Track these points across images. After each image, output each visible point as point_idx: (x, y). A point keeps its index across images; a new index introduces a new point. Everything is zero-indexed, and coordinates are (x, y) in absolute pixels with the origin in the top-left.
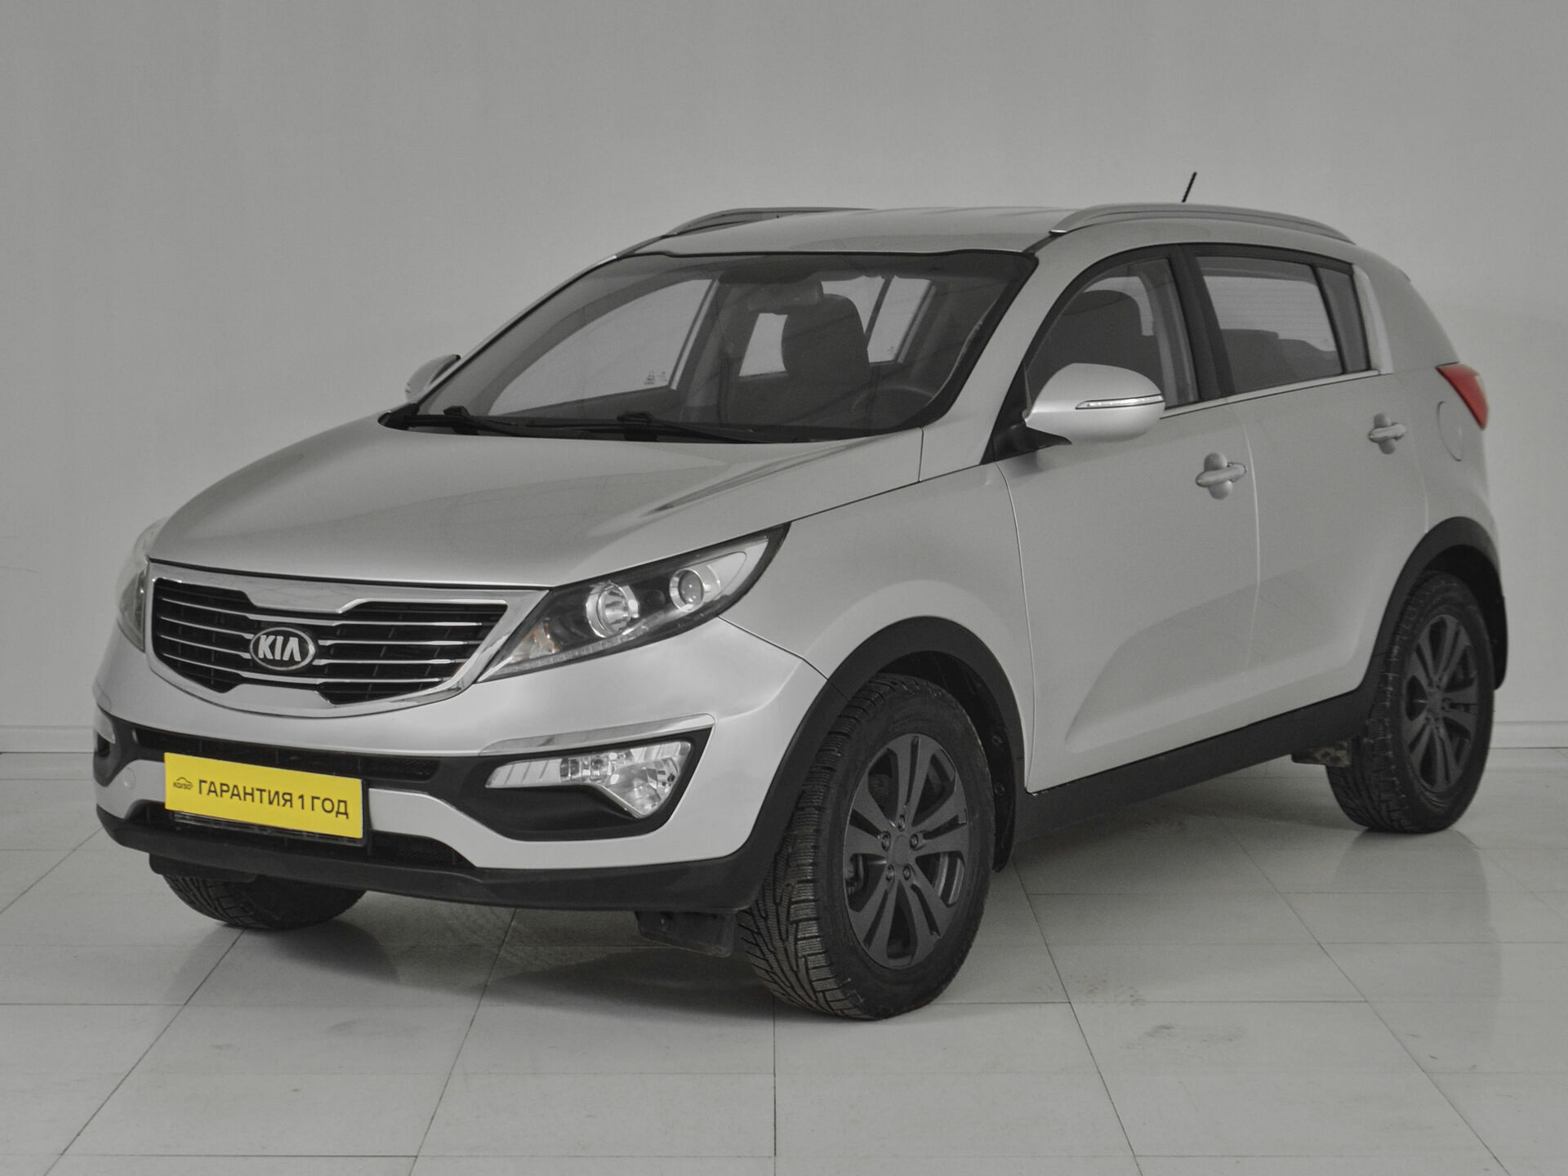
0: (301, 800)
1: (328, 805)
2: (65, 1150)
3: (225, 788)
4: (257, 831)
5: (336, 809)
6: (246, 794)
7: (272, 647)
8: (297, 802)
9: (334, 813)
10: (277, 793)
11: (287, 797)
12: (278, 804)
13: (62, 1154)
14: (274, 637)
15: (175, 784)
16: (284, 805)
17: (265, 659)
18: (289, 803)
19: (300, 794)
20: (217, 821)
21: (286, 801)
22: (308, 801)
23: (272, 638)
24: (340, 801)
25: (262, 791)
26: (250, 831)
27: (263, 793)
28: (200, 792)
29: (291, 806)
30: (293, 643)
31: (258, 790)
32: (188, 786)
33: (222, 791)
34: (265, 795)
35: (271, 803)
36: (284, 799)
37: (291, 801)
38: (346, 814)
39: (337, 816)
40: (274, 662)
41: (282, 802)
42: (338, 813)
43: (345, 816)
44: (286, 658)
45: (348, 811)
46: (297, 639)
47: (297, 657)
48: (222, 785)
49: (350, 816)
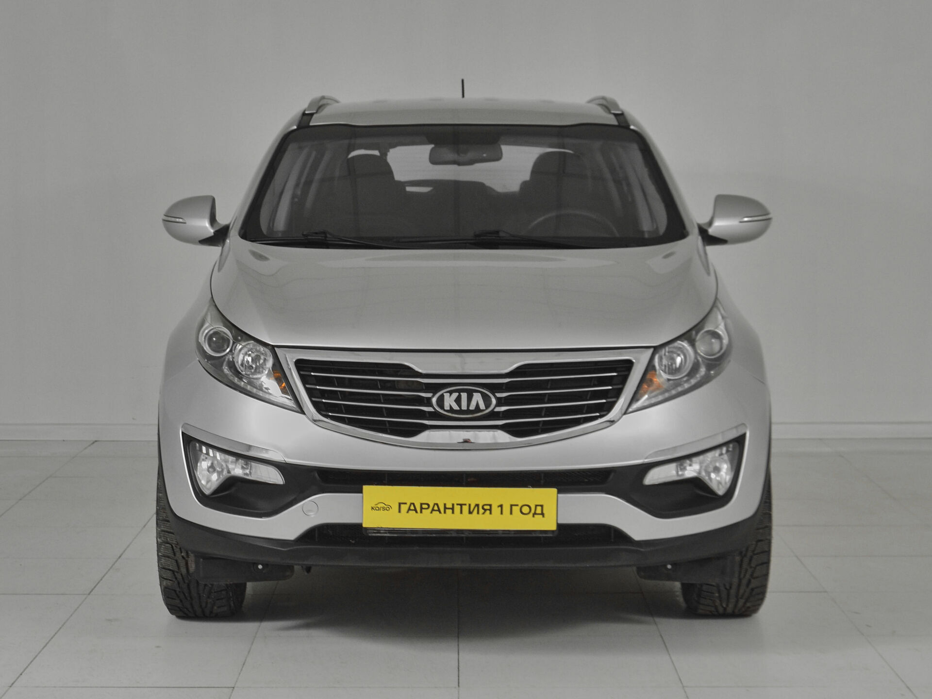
0: (500, 508)
1: (526, 510)
2: (13, 684)
3: (424, 506)
4: (454, 535)
5: (533, 511)
6: (445, 508)
7: (458, 401)
8: (496, 510)
9: (531, 515)
10: (477, 505)
11: (487, 507)
12: (478, 513)
13: (11, 687)
14: (457, 394)
15: (372, 508)
16: (483, 513)
17: (452, 410)
18: (488, 512)
19: (499, 504)
20: (413, 531)
21: (485, 510)
22: (506, 509)
23: (455, 395)
24: (536, 506)
25: (461, 505)
26: (448, 535)
27: (463, 506)
28: (400, 511)
29: (491, 513)
30: (477, 398)
31: (457, 504)
32: (387, 508)
33: (422, 508)
34: (466, 509)
35: (470, 513)
36: (483, 508)
37: (490, 510)
38: (542, 514)
39: (533, 516)
40: (461, 412)
41: (481, 511)
42: (535, 514)
43: (541, 516)
44: (472, 407)
45: (544, 512)
46: (480, 394)
47: (482, 406)
48: (421, 504)
49: (545, 515)
